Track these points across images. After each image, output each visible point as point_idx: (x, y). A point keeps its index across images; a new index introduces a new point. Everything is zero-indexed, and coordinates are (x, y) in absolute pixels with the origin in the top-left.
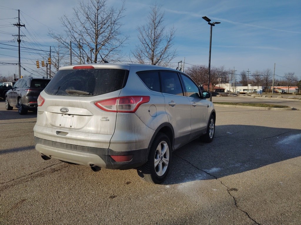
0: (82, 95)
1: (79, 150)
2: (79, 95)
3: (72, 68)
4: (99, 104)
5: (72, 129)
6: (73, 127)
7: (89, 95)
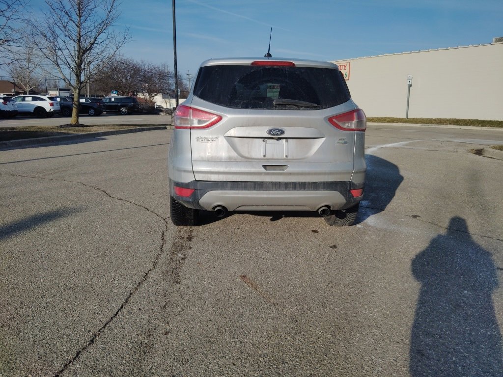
0: (303, 108)
1: (309, 188)
2: (298, 107)
3: (249, 63)
4: (334, 120)
5: (290, 159)
6: (289, 157)
7: (316, 108)
